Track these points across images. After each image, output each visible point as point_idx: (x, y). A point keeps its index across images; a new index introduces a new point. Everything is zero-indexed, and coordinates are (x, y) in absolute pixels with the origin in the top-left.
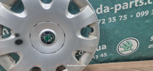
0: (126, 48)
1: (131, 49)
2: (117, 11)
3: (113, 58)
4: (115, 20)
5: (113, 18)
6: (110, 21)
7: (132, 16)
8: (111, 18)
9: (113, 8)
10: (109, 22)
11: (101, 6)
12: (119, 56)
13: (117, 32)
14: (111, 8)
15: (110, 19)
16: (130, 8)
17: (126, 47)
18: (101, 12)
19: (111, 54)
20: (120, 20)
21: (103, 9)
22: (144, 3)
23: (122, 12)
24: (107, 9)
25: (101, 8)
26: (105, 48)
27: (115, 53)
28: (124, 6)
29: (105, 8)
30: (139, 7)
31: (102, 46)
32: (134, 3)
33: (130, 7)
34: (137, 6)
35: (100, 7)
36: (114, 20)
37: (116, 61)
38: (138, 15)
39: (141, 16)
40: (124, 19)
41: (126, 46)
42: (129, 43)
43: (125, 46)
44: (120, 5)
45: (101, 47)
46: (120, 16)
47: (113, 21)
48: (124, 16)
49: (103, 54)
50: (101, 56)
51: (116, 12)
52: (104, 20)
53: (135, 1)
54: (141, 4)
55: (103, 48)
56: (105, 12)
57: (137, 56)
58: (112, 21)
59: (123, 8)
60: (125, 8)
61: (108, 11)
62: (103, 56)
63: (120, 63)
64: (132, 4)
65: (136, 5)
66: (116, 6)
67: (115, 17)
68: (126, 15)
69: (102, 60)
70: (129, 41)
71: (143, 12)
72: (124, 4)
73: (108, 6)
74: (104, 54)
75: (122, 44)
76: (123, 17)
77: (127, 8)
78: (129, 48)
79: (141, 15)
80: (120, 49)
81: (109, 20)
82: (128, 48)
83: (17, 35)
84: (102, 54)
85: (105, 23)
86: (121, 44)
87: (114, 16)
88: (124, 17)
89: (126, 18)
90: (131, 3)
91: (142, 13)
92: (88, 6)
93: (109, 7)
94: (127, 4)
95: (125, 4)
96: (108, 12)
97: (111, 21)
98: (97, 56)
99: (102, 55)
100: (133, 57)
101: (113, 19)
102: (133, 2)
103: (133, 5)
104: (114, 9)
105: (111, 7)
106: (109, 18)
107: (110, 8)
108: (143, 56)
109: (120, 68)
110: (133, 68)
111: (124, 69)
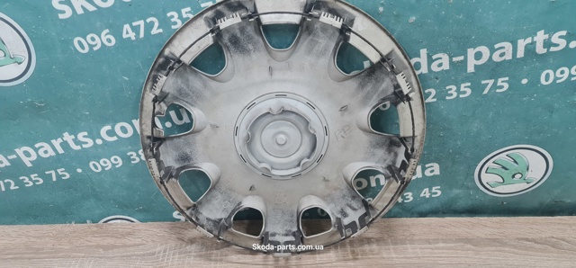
0: (507, 174)
1: (523, 179)
2: (475, 65)
3: (462, 204)
4: (469, 92)
5: (463, 85)
6: (452, 95)
7: (524, 81)
8: (454, 88)
9: (462, 58)
10: (447, 98)
11: (424, 52)
12: (482, 199)
13: (475, 126)
14: (455, 59)
15: (450, 89)
16: (518, 56)
17: (507, 171)
18: (424, 70)
19: (456, 191)
20: (486, 92)
21: (430, 61)
22: (568, 43)
23: (493, 70)
24: (443, 62)
25: (423, 60)
26: (437, 172)
27: (468, 188)
28: (498, 53)
29: (434, 57)
30: (549, 53)
31: (427, 166)
32: (533, 43)
33: (520, 54)
34: (545, 51)
35: (419, 57)
36: (465, 92)
37: (473, 211)
38: (547, 79)
39: (558, 81)
40: (498, 91)
41: (506, 169)
42: (515, 162)
43: (503, 170)
44: (485, 50)
45: (424, 169)
46: (483, 82)
47: (461, 96)
48: (500, 80)
49: (430, 189)
50: (422, 195)
51: (471, 69)
52: (433, 92)
53: (535, 39)
54: (557, 45)
55: (427, 173)
56: (434, 67)
57: (547, 199)
58: (458, 96)
59: (496, 58)
60: (503, 58)
61: (446, 66)
62: (427, 195)
63: (486, 218)
64: (526, 47)
65: (540, 50)
66: (471, 52)
67: (469, 84)
68: (507, 79)
69: (426, 207)
70: (519, 156)
71: (566, 69)
72: (496, 46)
73: (445, 52)
74: (434, 191)
75: (494, 162)
76: (495, 84)
77: (509, 57)
78: (518, 176)
79: (556, 79)
80: (486, 178)
81: (449, 92)
82: (513, 177)
84: (427, 190)
85: (435, 100)
86: (490, 164)
87: (463, 82)
88: (499, 84)
89: (506, 86)
90: (522, 44)
91: (562, 72)
93: (449, 55)
94: (508, 46)
95: (503, 48)
96: (446, 71)
97: (455, 95)
98: (410, 194)
99: (426, 193)
100: (535, 203)
101: (462, 89)
102: (529, 40)
103: (530, 50)
104: (465, 62)
105: (456, 56)
106: (447, 88)
107: (451, 58)
108: (568, 201)
109: (483, 236)
110: (527, 240)
111: (495, 240)
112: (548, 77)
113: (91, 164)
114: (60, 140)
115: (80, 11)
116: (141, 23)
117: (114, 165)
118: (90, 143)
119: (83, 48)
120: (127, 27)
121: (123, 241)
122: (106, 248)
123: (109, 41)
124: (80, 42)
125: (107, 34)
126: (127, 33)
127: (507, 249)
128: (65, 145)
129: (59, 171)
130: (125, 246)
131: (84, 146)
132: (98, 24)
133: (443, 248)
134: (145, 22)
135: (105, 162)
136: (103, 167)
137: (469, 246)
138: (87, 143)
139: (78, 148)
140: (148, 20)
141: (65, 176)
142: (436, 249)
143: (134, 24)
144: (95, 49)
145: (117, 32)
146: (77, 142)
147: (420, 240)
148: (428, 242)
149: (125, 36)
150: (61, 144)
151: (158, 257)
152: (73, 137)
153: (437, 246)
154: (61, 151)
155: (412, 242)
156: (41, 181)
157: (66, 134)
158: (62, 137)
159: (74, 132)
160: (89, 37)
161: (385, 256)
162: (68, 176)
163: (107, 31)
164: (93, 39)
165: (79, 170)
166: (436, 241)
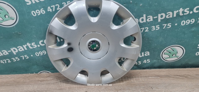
0: (171, 55)
1: (176, 56)
2: (161, 19)
3: (156, 65)
4: (159, 28)
5: (157, 26)
6: (153, 29)
7: (176, 24)
8: (154, 27)
9: (156, 17)
10: (152, 30)
11: (145, 15)
12: (163, 63)
13: (161, 39)
14: (154, 18)
15: (153, 27)
16: (174, 16)
18: (145, 21)
19: (155, 61)
20: (164, 28)
21: (147, 18)
22: (190, 12)
23: (166, 21)
24: (151, 18)
25: (144, 18)
26: (149, 54)
27: (158, 60)
28: (168, 15)
29: (148, 17)
30: (184, 15)
31: (145, 52)
32: (179, 12)
33: (175, 16)
34: (182, 14)
36: (157, 28)
37: (160, 67)
38: (183, 24)
40: (168, 28)
41: (170, 53)
42: (173, 51)
44: (164, 14)
45: (144, 54)
46: (163, 25)
47: (156, 29)
48: (168, 24)
49: (147, 60)
50: (144, 62)
51: (159, 21)
52: (147, 28)
53: (179, 11)
54: (186, 13)
55: (146, 55)
56: (148, 20)
57: (183, 63)
58: (155, 29)
59: (167, 17)
60: (169, 17)
61: (152, 20)
62: (146, 62)
63: (164, 69)
64: (176, 13)
65: (181, 14)
66: (159, 15)
67: (159, 26)
68: (171, 24)
69: (145, 66)
70: (174, 49)
71: (189, 20)
72: (167, 13)
73: (151, 15)
74: (148, 61)
75: (166, 51)
76: (167, 25)
77: (171, 17)
79: (186, 23)
80: (164, 56)
81: (153, 28)
82: (173, 55)
83: (69, 44)
84: (145, 60)
85: (148, 31)
86: (165, 51)
87: (157, 25)
88: (168, 25)
89: (170, 26)
90: (175, 12)
91: (188, 21)
92: (131, 18)
93: (152, 16)
94: (171, 13)
95: (169, 14)
97: (154, 29)
98: (140, 62)
99: (145, 61)
100: (179, 64)
101: (157, 27)
102: (177, 11)
103: (178, 14)
104: (157, 18)
105: (155, 16)
107: (153, 17)
108: (190, 63)
109: (163, 75)
110: (177, 75)
111: (167, 76)
112: (183, 23)
113: (36, 53)
114: (26, 45)
115: (34, 2)
116: (54, 6)
117: (43, 54)
118: (36, 46)
119: (34, 14)
120: (49, 7)
121: (47, 79)
122: (41, 81)
123: (43, 12)
124: (33, 13)
125: (42, 10)
126: (49, 9)
127: (171, 78)
128: (27, 47)
129: (25, 56)
130: (47, 80)
131: (34, 47)
132: (40, 7)
133: (151, 79)
134: (55, 6)
135: (40, 53)
136: (40, 55)
137: (159, 78)
138: (34, 46)
139: (32, 48)
140: (56, 5)
141: (27, 57)
142: (149, 79)
143: (51, 6)
144: (38, 15)
145: (46, 9)
146: (31, 46)
147: (144, 76)
148: (146, 77)
149: (48, 10)
150: (26, 47)
151: (59, 84)
152: (30, 44)
153: (149, 78)
154: (26, 49)
155: (141, 77)
156: (19, 60)
157: (28, 43)
158: (26, 44)
159: (31, 43)
160: (36, 11)
161: (132, 81)
162: (28, 58)
163: (43, 9)
164: (38, 12)
165: (32, 56)
166: (149, 76)
